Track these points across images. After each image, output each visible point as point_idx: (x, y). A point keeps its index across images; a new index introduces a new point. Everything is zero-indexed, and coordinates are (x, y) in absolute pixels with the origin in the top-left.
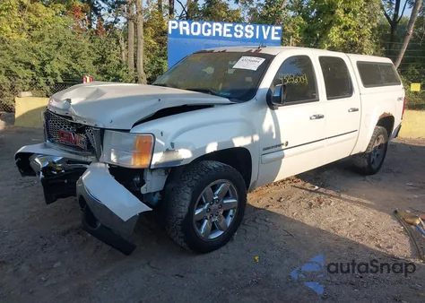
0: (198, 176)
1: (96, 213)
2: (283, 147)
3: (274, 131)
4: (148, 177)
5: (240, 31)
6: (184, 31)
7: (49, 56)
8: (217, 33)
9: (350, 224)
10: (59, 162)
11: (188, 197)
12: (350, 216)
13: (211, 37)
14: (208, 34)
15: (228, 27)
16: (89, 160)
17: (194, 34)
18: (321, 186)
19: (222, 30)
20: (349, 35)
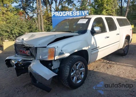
0: (71, 61)
1: (36, 78)
2: (98, 48)
3: (95, 44)
4: (54, 63)
5: (75, 13)
6: (57, 15)
7: (13, 28)
8: (68, 15)
9: (123, 73)
10: (21, 61)
11: (68, 69)
12: (122, 70)
13: (66, 16)
14: (65, 15)
15: (71, 13)
16: (31, 59)
17: (60, 16)
18: (109, 61)
19: (69, 14)
20: (109, 12)
